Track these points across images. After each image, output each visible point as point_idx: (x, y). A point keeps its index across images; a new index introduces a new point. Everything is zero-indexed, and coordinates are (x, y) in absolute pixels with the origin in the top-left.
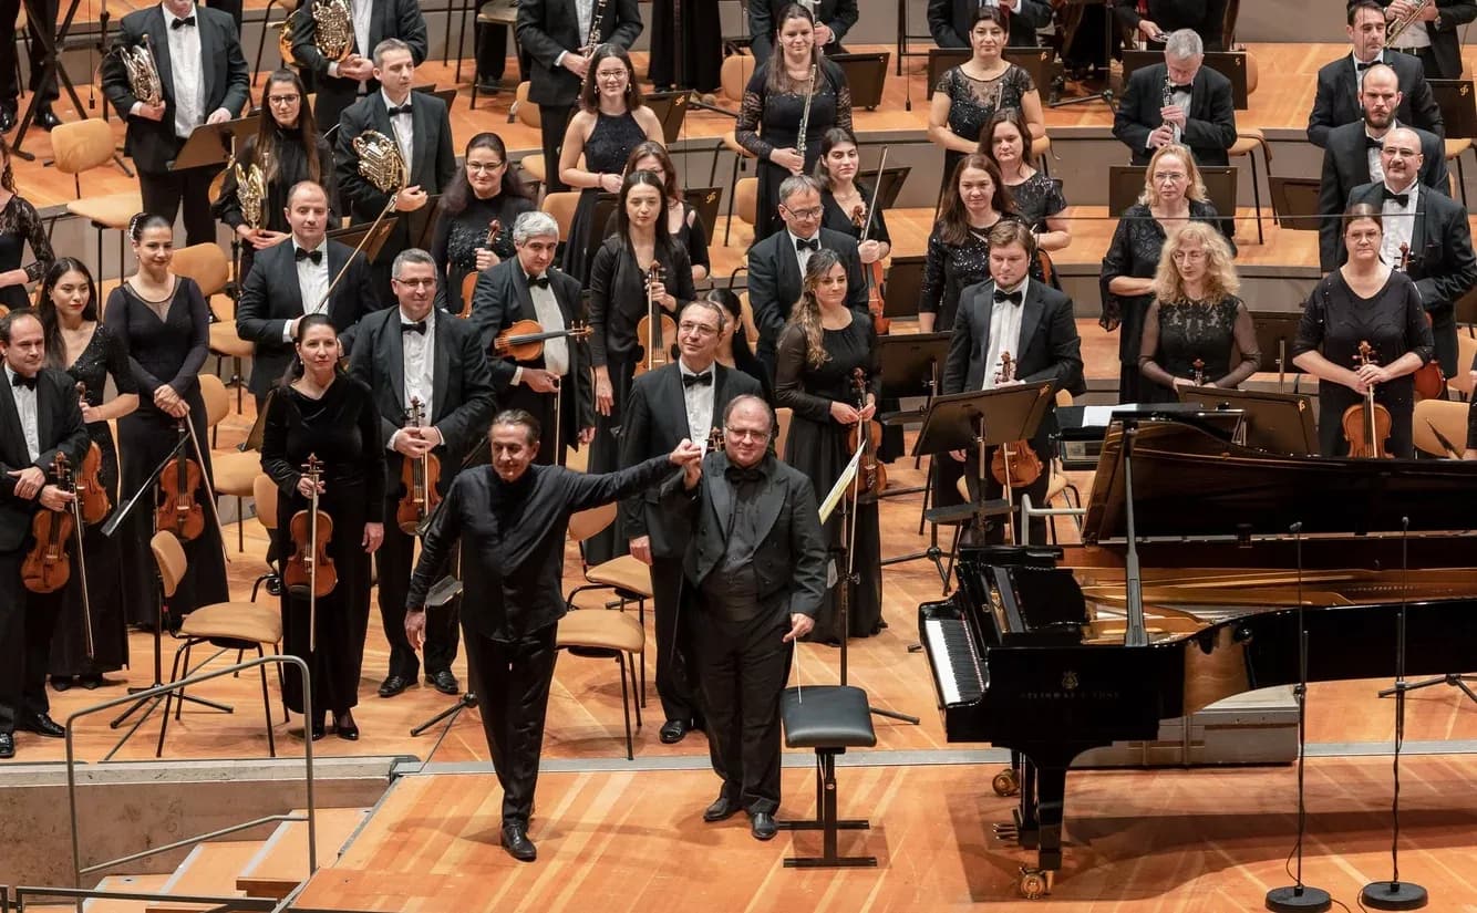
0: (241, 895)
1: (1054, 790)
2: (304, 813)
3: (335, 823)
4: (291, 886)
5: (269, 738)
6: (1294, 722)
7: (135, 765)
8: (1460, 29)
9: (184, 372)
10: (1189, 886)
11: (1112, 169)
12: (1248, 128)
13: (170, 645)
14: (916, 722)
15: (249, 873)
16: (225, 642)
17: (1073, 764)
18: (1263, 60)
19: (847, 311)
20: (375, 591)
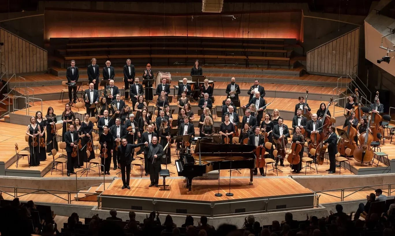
0: (96, 193)
1: (190, 182)
2: (104, 183)
3: (107, 184)
4: (101, 192)
5: (99, 174)
6: (218, 174)
7: (84, 177)
8: (239, 94)
9: (90, 132)
10: (206, 193)
11: (199, 110)
12: (214, 106)
13: (88, 163)
14: (175, 174)
15: (97, 190)
16: (94, 163)
17: (193, 179)
18: (216, 97)
19: (167, 126)
20: (112, 158)
